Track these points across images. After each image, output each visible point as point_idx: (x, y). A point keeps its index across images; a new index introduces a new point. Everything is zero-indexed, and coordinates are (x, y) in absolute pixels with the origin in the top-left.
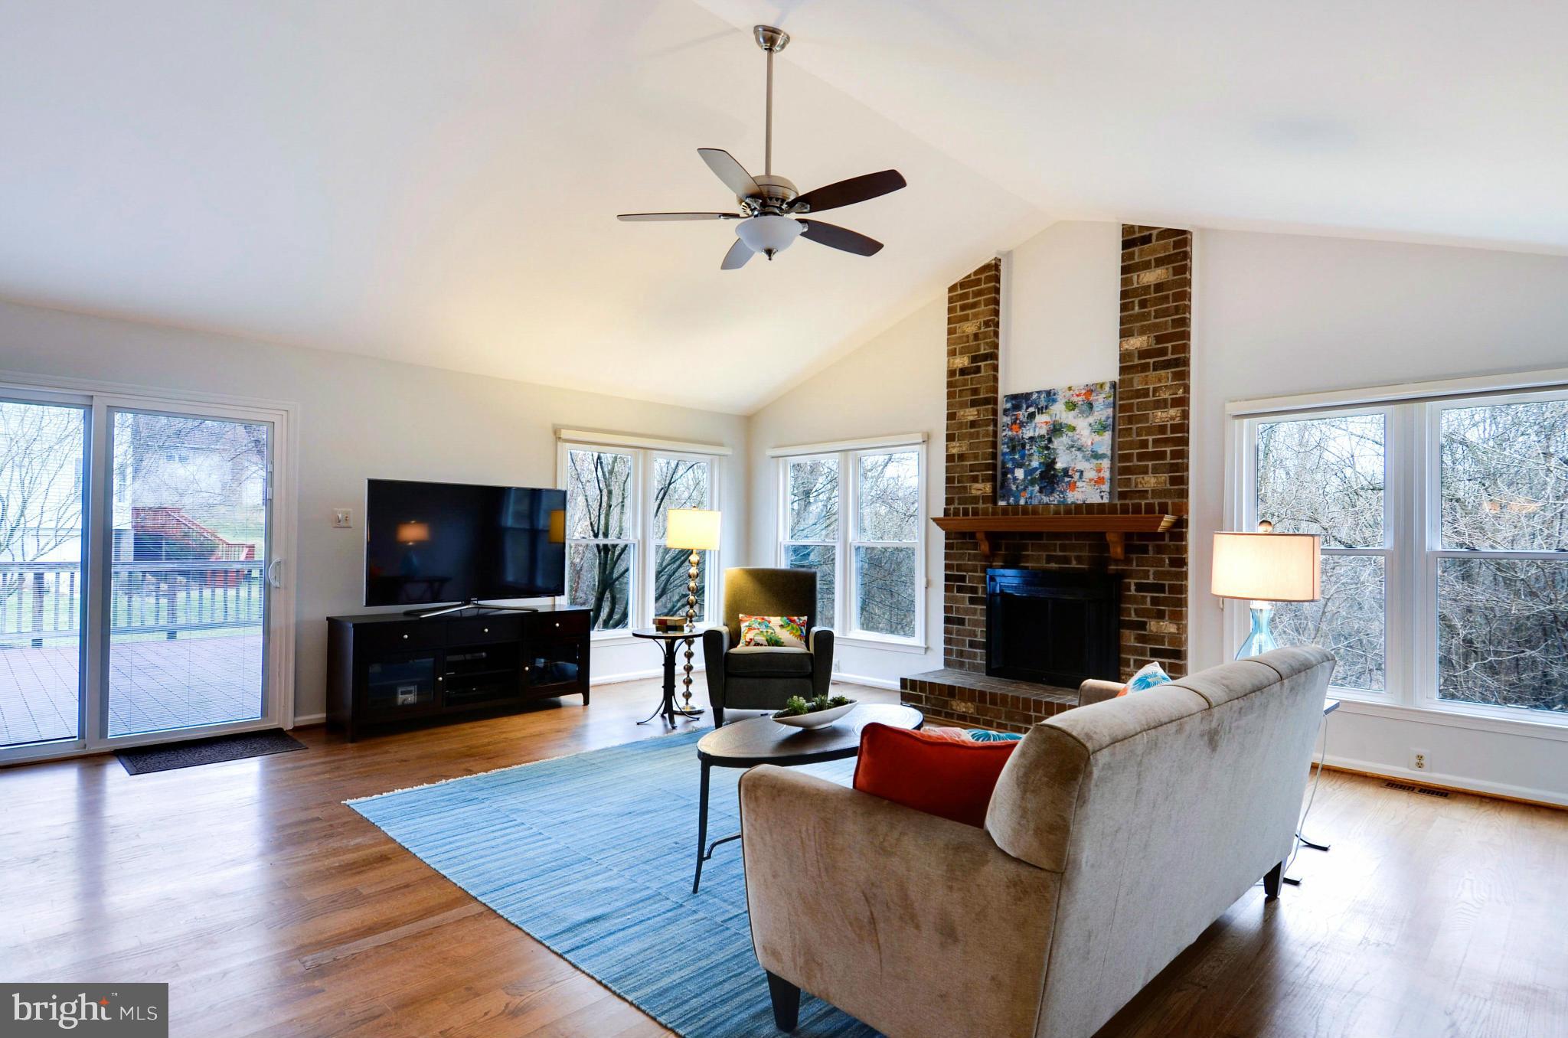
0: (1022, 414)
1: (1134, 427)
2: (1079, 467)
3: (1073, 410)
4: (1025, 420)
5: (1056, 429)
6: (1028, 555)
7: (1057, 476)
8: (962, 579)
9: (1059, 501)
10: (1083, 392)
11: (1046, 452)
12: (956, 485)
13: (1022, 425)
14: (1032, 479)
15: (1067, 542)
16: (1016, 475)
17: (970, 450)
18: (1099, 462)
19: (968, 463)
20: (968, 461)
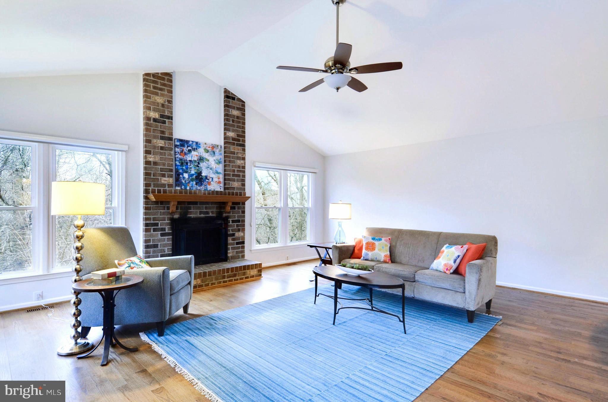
0: (185, 149)
1: (231, 164)
2: (211, 176)
3: (208, 152)
4: (187, 152)
5: (201, 159)
6: (191, 212)
7: (203, 178)
8: (157, 225)
9: (204, 189)
10: (211, 146)
11: (197, 168)
12: (152, 177)
13: (185, 154)
14: (192, 178)
15: (207, 206)
16: (184, 176)
17: (161, 161)
18: (219, 175)
19: (160, 167)
20: (160, 166)
